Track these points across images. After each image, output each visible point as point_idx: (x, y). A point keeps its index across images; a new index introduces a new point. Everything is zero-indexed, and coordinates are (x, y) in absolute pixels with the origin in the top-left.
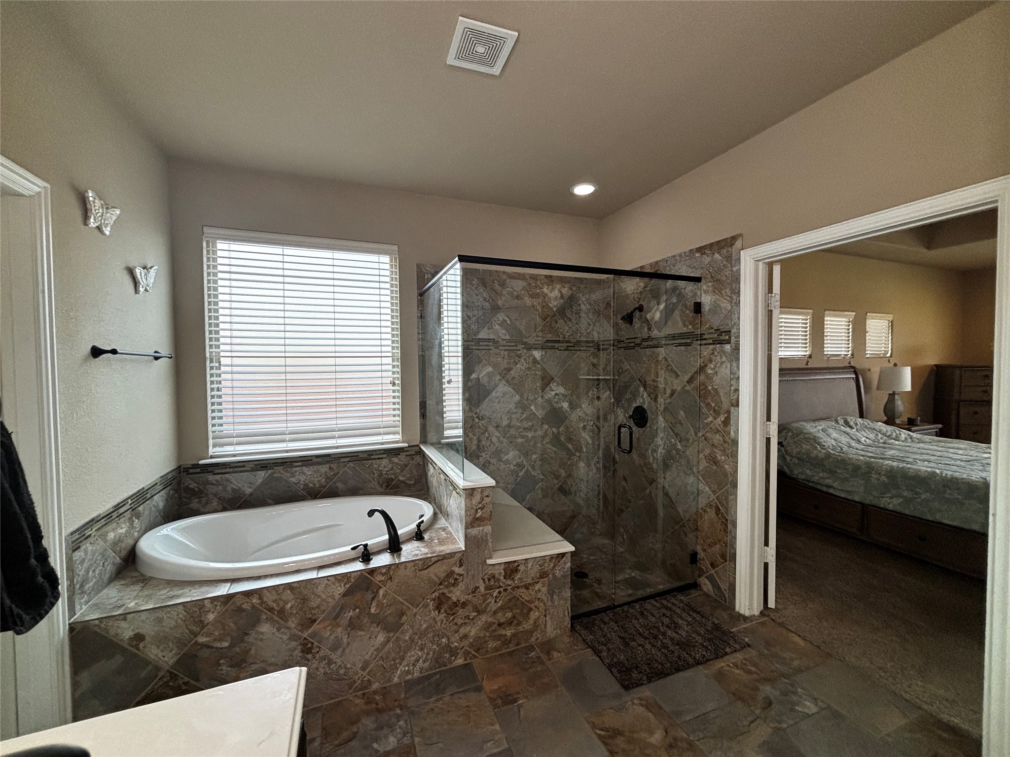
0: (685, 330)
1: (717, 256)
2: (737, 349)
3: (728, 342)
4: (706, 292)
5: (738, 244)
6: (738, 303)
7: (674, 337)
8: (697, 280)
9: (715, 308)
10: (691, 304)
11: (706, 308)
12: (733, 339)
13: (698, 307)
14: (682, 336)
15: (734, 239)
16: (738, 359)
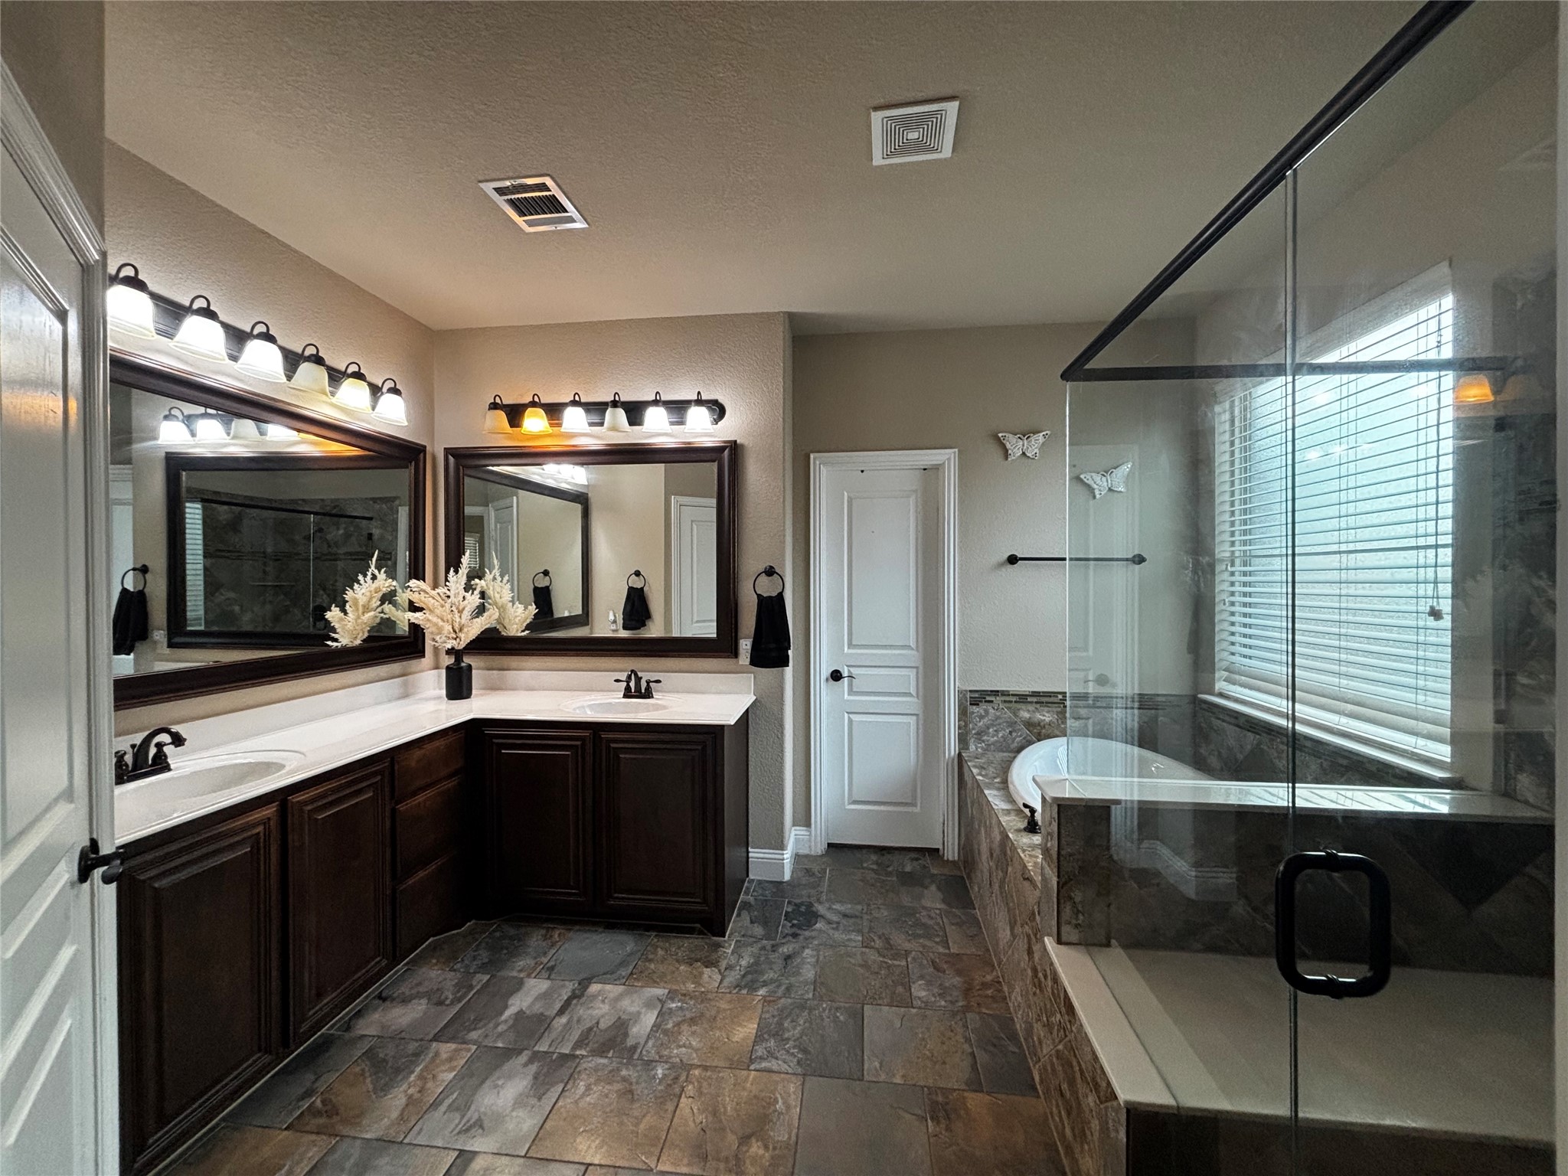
0: (359, 550)
1: (384, 506)
2: (395, 563)
3: (390, 559)
4: (376, 527)
5: (397, 502)
6: (396, 537)
7: (350, 554)
8: (371, 519)
9: (382, 538)
10: (365, 533)
11: (375, 537)
12: (393, 558)
13: (370, 536)
14: (357, 553)
15: (395, 498)
16: (396, 570)
